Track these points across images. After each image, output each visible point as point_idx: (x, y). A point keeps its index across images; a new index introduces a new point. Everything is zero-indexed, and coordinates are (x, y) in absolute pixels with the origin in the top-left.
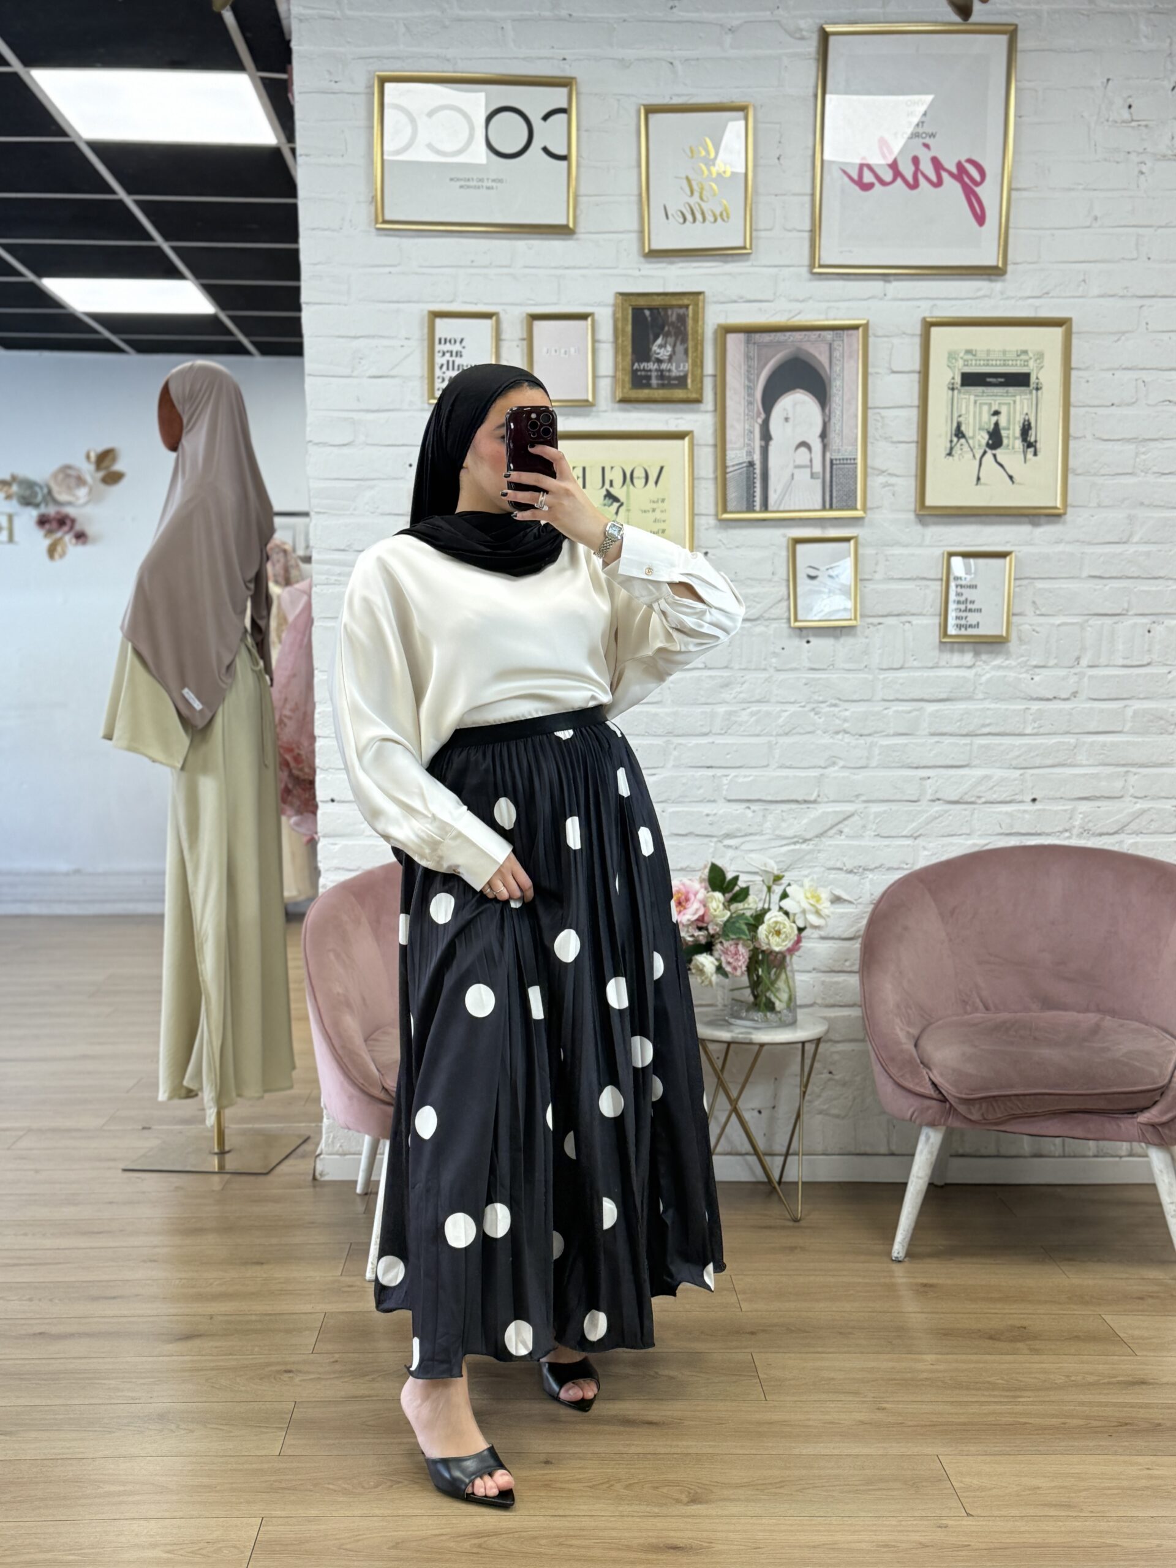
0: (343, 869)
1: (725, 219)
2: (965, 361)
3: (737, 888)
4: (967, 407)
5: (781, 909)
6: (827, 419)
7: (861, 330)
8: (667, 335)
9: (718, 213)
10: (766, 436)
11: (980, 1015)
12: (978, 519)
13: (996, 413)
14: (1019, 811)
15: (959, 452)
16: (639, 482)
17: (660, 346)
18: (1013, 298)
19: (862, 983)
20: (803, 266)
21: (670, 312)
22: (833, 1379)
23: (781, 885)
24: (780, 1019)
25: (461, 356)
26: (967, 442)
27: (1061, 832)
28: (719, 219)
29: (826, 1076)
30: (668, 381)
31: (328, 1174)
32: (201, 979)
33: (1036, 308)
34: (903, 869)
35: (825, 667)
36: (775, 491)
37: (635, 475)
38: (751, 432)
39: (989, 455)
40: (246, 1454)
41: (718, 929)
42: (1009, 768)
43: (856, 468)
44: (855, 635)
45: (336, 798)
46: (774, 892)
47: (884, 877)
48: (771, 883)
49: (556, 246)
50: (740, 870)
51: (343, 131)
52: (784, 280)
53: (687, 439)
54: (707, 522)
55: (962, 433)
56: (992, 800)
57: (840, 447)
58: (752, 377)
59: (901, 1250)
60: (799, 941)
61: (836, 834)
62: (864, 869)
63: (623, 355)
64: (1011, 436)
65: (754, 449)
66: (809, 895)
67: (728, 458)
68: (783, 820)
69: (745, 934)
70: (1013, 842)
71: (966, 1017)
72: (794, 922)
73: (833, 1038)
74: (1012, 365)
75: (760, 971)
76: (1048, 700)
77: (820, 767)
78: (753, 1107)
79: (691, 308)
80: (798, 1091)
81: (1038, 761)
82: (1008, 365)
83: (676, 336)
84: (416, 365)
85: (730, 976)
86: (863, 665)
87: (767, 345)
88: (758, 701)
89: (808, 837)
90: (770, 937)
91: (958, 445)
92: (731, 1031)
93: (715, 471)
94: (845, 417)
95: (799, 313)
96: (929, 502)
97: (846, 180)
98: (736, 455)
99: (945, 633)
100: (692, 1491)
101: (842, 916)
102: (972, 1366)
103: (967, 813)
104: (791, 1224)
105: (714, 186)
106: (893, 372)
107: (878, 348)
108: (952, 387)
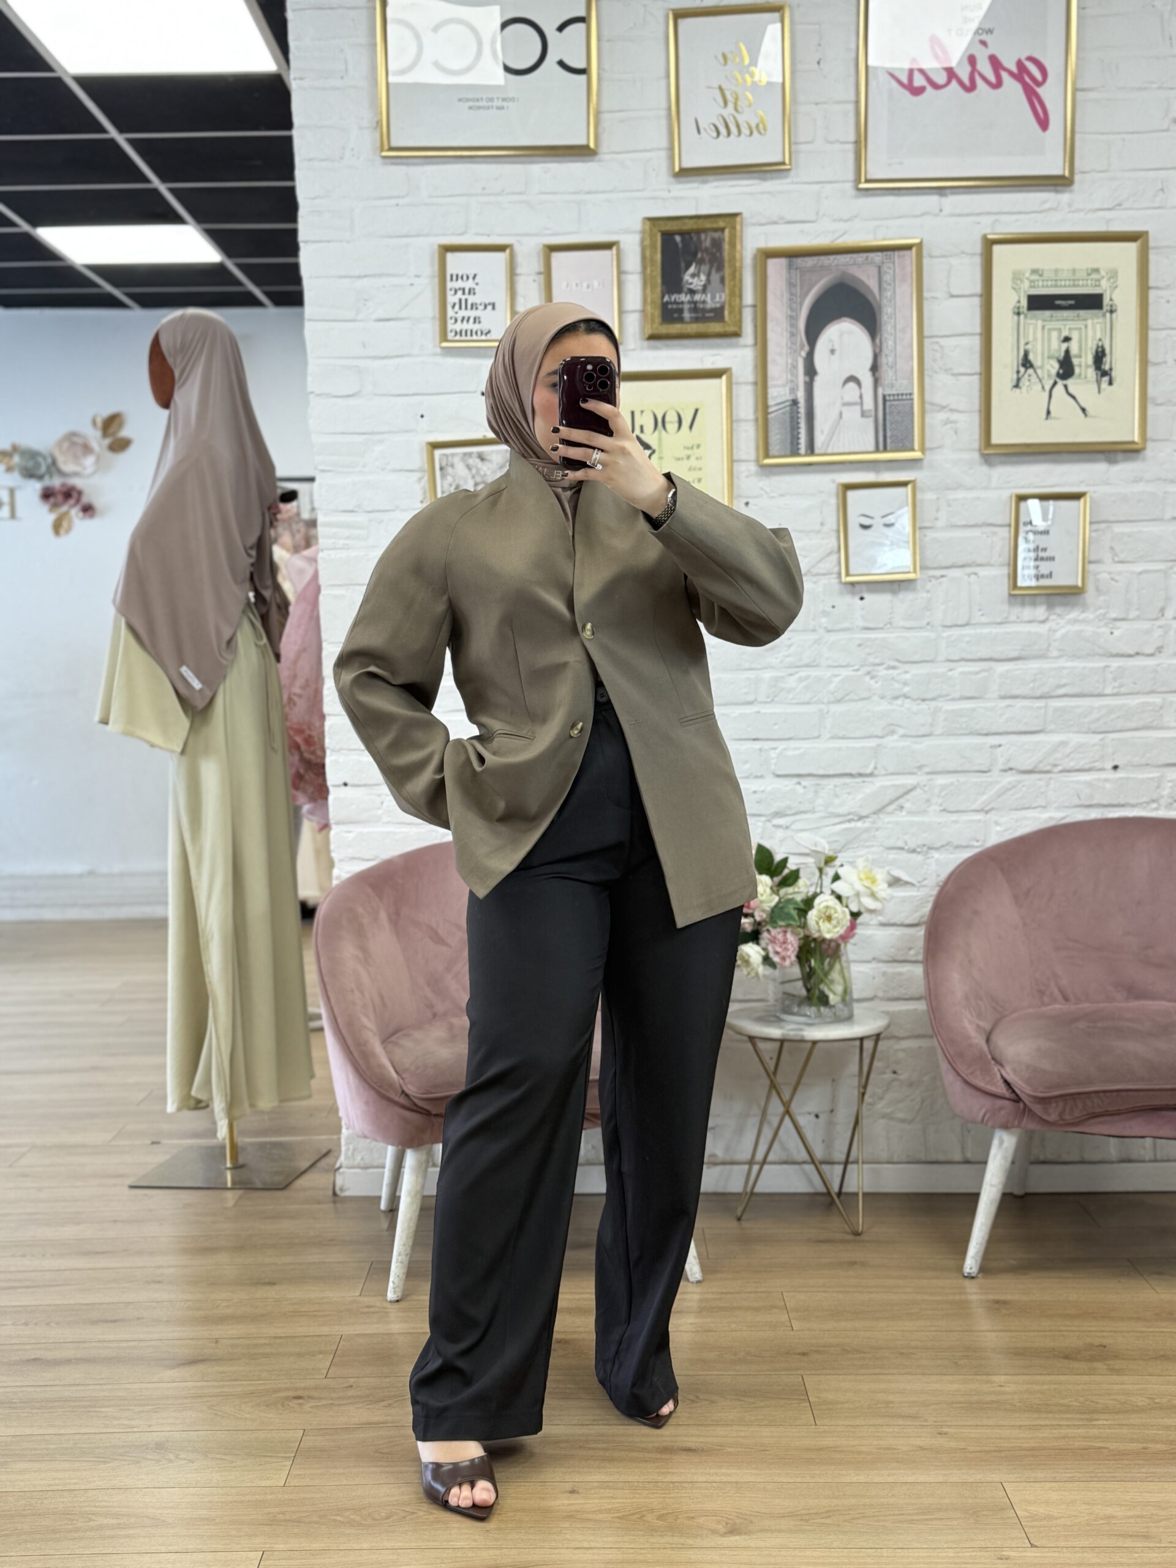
0: (359, 859)
1: (762, 131)
2: (1031, 281)
3: (786, 871)
4: (1035, 333)
5: (833, 892)
6: (877, 351)
7: (914, 249)
8: (700, 262)
9: (753, 125)
10: (811, 371)
11: (1058, 1007)
12: (1049, 457)
13: (1067, 339)
14: (1099, 780)
15: (1027, 383)
16: (672, 426)
17: (693, 276)
18: (1081, 210)
19: (927, 974)
20: (848, 181)
21: (703, 236)
22: (892, 1402)
23: (834, 866)
24: (835, 1014)
25: (474, 294)
26: (1035, 372)
27: (1148, 803)
28: (755, 132)
29: (889, 1076)
30: (701, 314)
31: (348, 1189)
32: (207, 980)
33: (1108, 221)
34: (973, 847)
35: (881, 625)
36: (822, 432)
37: (667, 419)
38: (795, 367)
39: (1059, 388)
40: (249, 1485)
41: (764, 916)
42: (1087, 733)
43: (912, 404)
44: (914, 590)
45: (348, 781)
46: (827, 874)
47: (952, 856)
48: (822, 864)
49: (575, 168)
50: (792, 851)
51: (342, 50)
52: (827, 198)
53: (724, 378)
54: (747, 469)
55: (1030, 362)
56: (1068, 768)
57: (894, 382)
58: (794, 306)
59: (973, 1265)
60: (853, 927)
61: (896, 810)
62: (930, 848)
63: (653, 287)
64: (1083, 364)
65: (797, 386)
66: (863, 876)
67: (769, 396)
68: (836, 796)
69: (794, 920)
70: (1094, 814)
71: (1044, 1009)
72: (847, 906)
73: (897, 1034)
74: (1083, 286)
75: (813, 963)
76: (1130, 656)
77: (877, 737)
78: (810, 1111)
79: (727, 232)
80: (856, 1093)
81: (1119, 724)
82: (1078, 286)
83: (711, 263)
84: (428, 305)
85: (778, 966)
86: (925, 622)
87: (813, 269)
88: (807, 666)
89: (864, 814)
90: (821, 923)
91: (1026, 376)
92: (781, 1028)
93: (756, 411)
94: (899, 348)
95: (844, 234)
96: (995, 440)
97: (895, 84)
98: (778, 394)
99: (1015, 586)
100: (728, 1521)
101: (904, 900)
102: (1046, 1387)
103: (1042, 783)
104: (851, 1237)
105: (750, 96)
106: (952, 296)
107: (934, 270)
108: (1017, 312)
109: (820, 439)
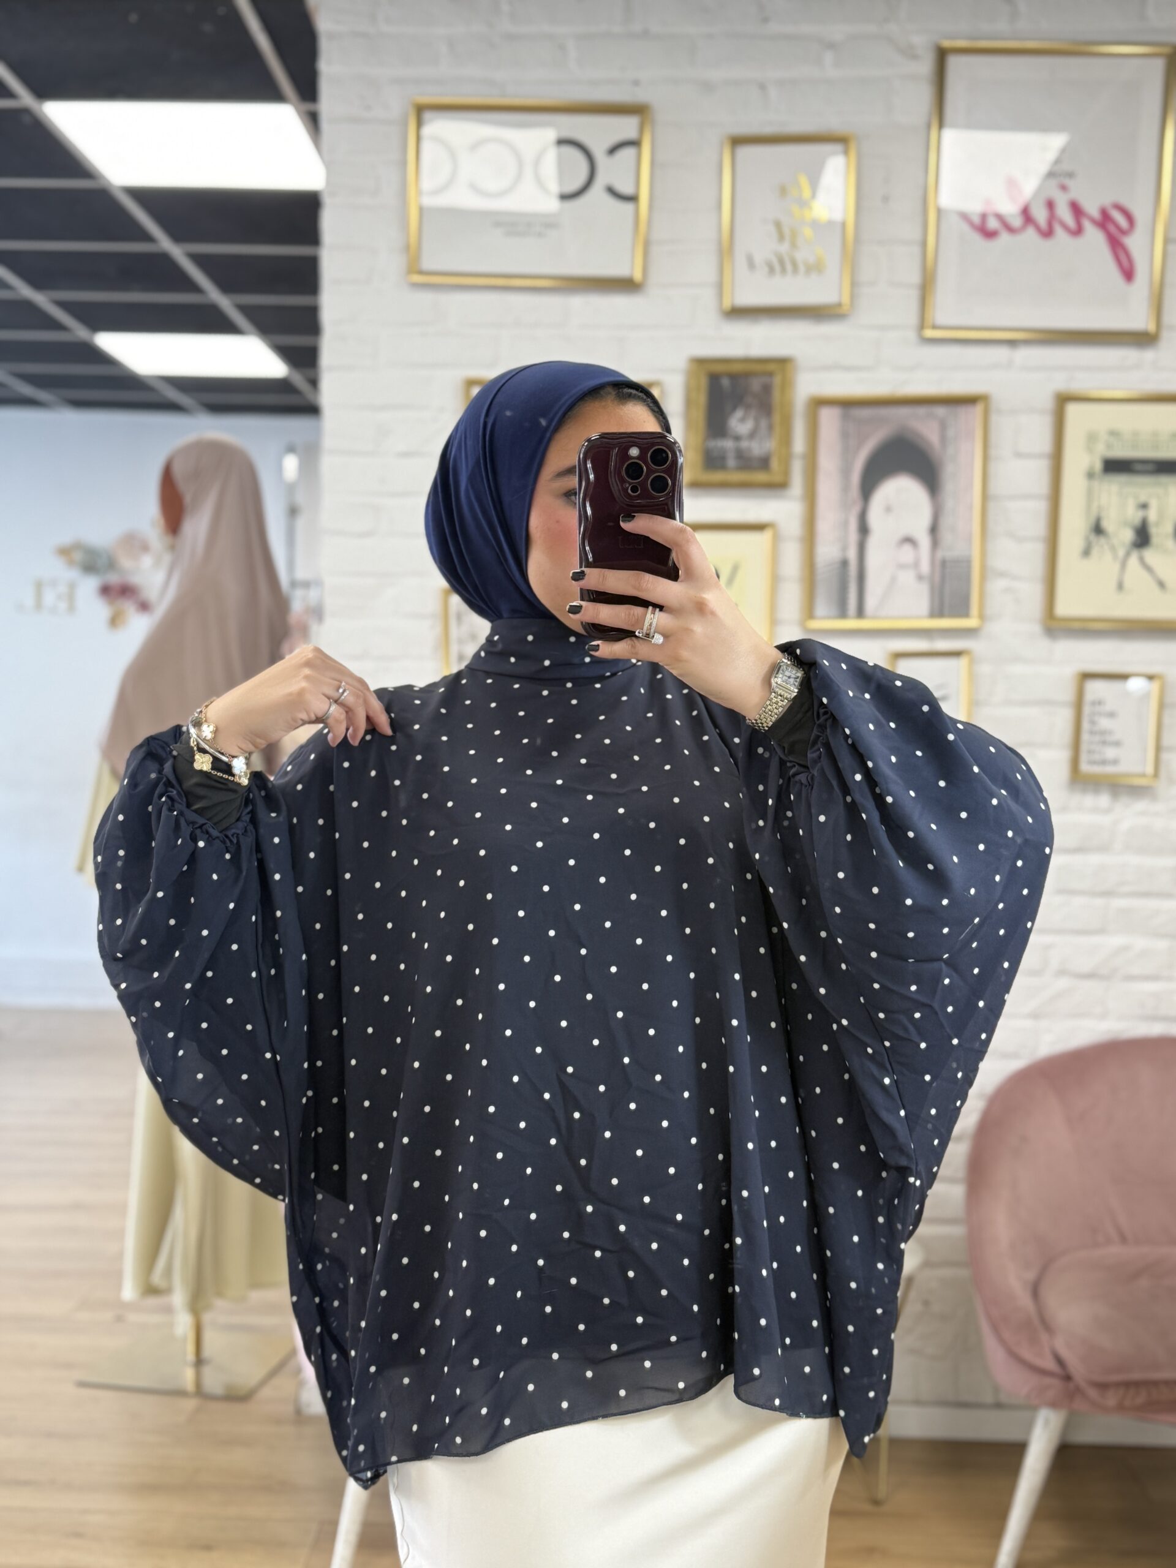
1: (820, 270)
2: (1107, 443)
4: (1109, 499)
7: (980, 402)
8: (748, 407)
9: (811, 263)
10: (864, 529)
12: (1119, 633)
13: (1144, 506)
18: (1167, 368)
20: (911, 328)
28: (813, 271)
29: (920, 1307)
30: (746, 462)
31: (313, 1405)
38: (846, 525)
42: (1155, 937)
43: (971, 570)
49: (620, 302)
51: (374, 166)
52: (888, 345)
53: (769, 532)
56: (1132, 974)
57: (953, 546)
58: (849, 456)
63: (695, 431)
64: (1162, 534)
67: (817, 553)
73: (930, 1260)
74: (1164, 451)
82: (1160, 450)
87: (869, 421)
93: (802, 568)
94: (959, 509)
95: (907, 383)
96: (1060, 612)
97: (965, 228)
98: (828, 551)
99: (1077, 771)
105: (808, 232)
106: (1019, 455)
107: (1004, 428)
108: (1090, 475)
109: (871, 602)
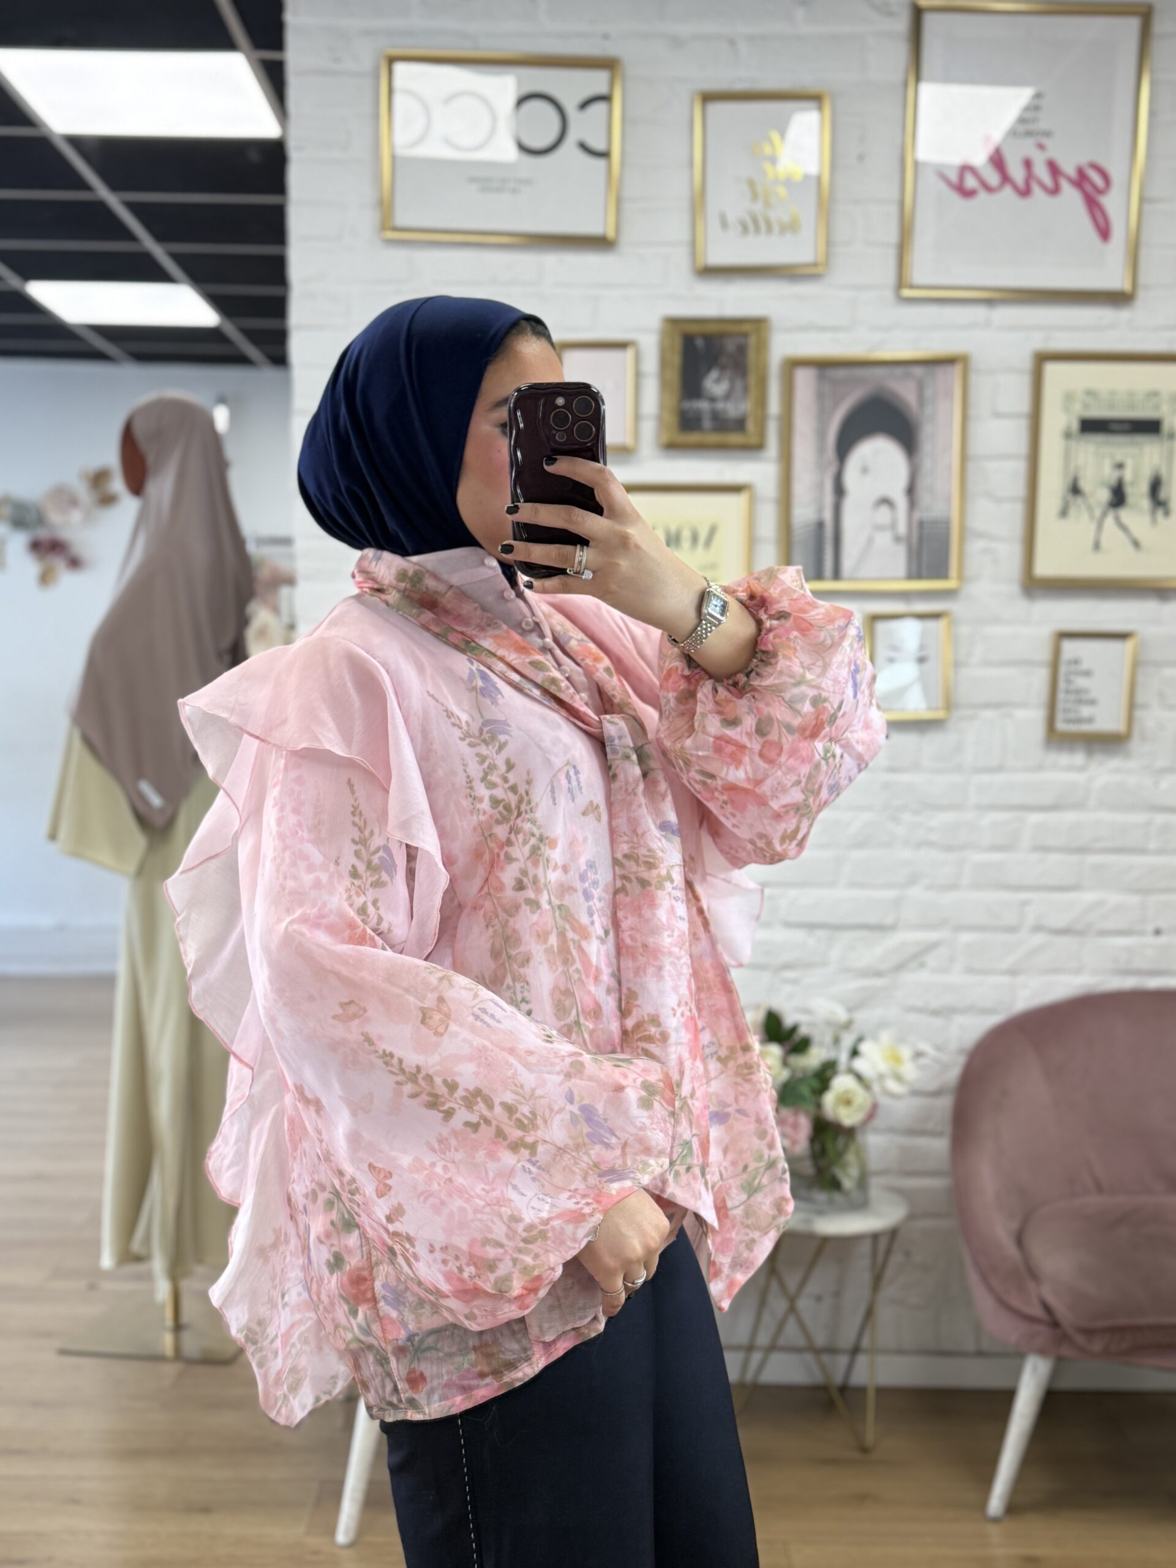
1: (795, 230)
2: (1084, 403)
3: (796, 1038)
4: (1086, 459)
5: (851, 1070)
6: (914, 471)
7: (959, 363)
8: (723, 368)
9: (785, 223)
10: (839, 490)
11: (1091, 1199)
12: (1095, 593)
13: (1120, 466)
14: (1139, 944)
16: (686, 544)
18: (1142, 328)
19: (953, 1148)
20: (889, 287)
24: (847, 1201)
28: (787, 230)
30: (724, 424)
34: (1001, 1012)
35: (909, 767)
37: (683, 535)
38: (821, 485)
42: (1127, 892)
43: (951, 531)
44: (944, 730)
46: (842, 1047)
47: (979, 1021)
49: (592, 260)
51: (345, 120)
52: (863, 305)
53: (745, 493)
56: (1106, 930)
57: (932, 507)
58: (824, 419)
59: (999, 1504)
60: (873, 1112)
61: (918, 970)
62: (953, 1011)
63: (670, 392)
64: (1137, 493)
65: (824, 506)
66: (887, 1054)
67: (793, 515)
68: (852, 949)
69: (807, 1100)
70: (1131, 981)
71: (1075, 1202)
72: (868, 1090)
74: (1140, 410)
77: (899, 888)
79: (752, 338)
81: (1162, 884)
82: (1135, 410)
86: (953, 765)
87: (844, 381)
90: (838, 1106)
93: (778, 530)
94: (938, 468)
95: (880, 345)
96: (1038, 572)
97: (943, 186)
98: (804, 513)
99: (1052, 729)
103: (1075, 945)
104: (859, 1456)
105: (782, 191)
106: (997, 415)
107: (981, 387)
108: (1068, 435)
109: (848, 563)
